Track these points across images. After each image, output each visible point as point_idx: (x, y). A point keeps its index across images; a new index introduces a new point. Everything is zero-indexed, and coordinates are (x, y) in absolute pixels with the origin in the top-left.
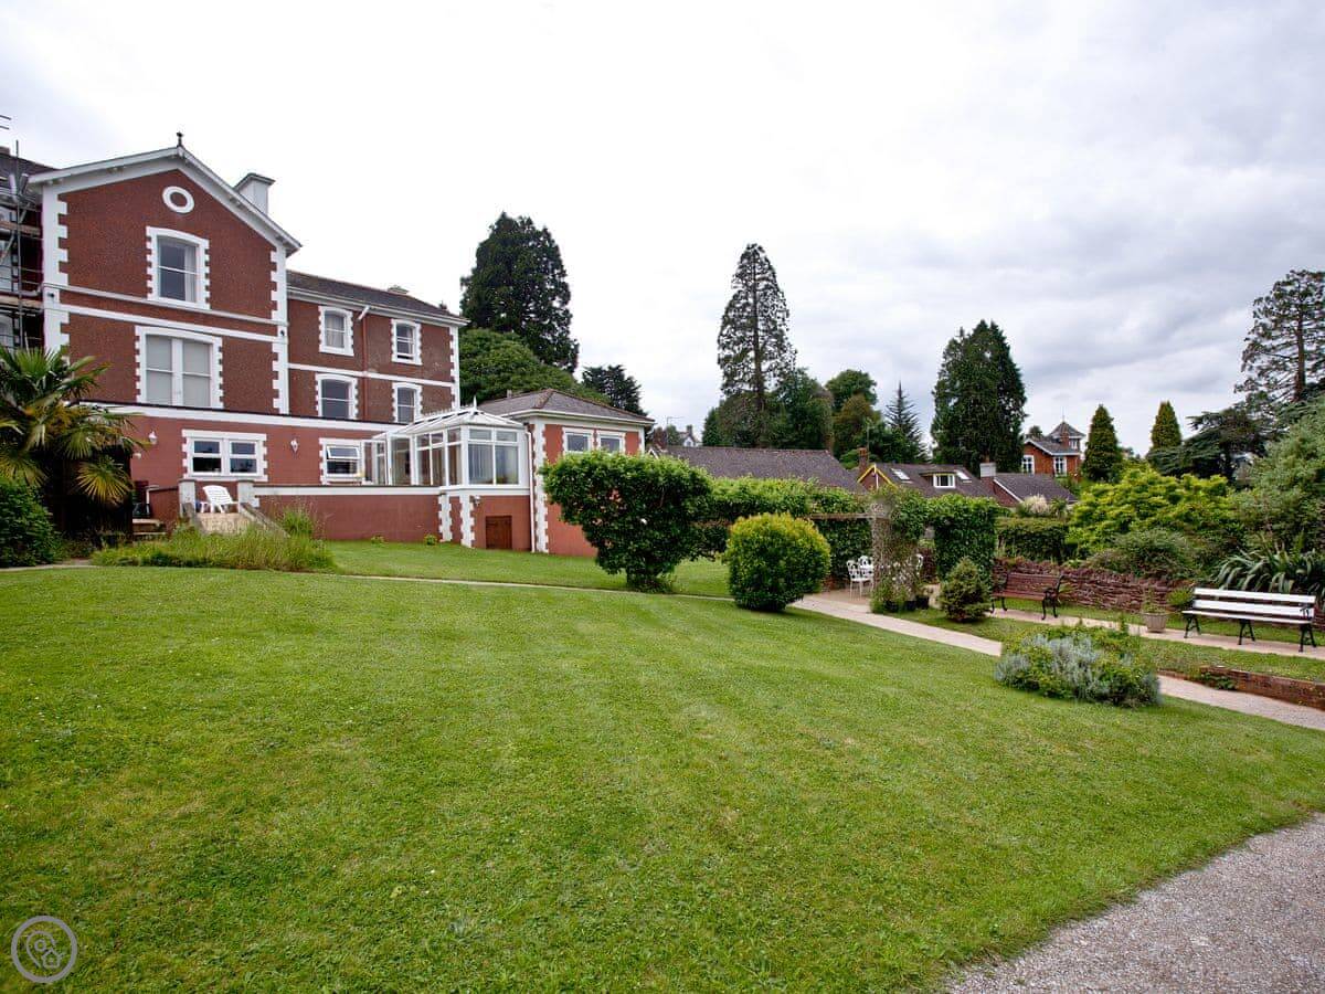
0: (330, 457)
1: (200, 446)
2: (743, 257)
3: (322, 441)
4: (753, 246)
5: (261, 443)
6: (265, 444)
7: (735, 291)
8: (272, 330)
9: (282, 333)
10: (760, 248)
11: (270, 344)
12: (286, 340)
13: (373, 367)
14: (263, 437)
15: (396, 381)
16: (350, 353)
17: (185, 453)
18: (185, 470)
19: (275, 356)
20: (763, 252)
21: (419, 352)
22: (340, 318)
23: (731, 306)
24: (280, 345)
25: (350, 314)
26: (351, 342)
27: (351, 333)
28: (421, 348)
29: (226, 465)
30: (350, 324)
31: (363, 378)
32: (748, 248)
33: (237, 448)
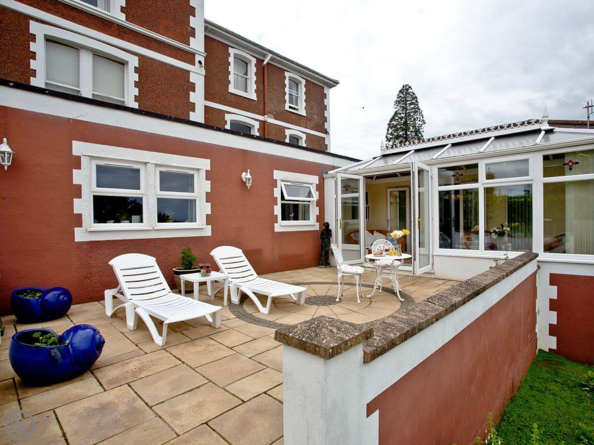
0: (286, 197)
1: (105, 174)
2: (400, 91)
3: (278, 175)
4: (406, 86)
5: (203, 174)
6: (209, 175)
7: (396, 110)
8: (189, 57)
9: (200, 62)
10: (410, 87)
11: (187, 73)
12: (203, 72)
13: (272, 114)
14: (205, 164)
15: (289, 128)
16: (253, 96)
17: (79, 187)
18: (78, 220)
19: (192, 87)
20: (411, 89)
21: (304, 104)
22: (246, 63)
23: (393, 119)
24: (197, 77)
25: (254, 61)
26: (254, 87)
27: (254, 78)
28: (306, 101)
29: (150, 210)
30: (254, 70)
31: (264, 122)
32: (404, 87)
33: (169, 180)
